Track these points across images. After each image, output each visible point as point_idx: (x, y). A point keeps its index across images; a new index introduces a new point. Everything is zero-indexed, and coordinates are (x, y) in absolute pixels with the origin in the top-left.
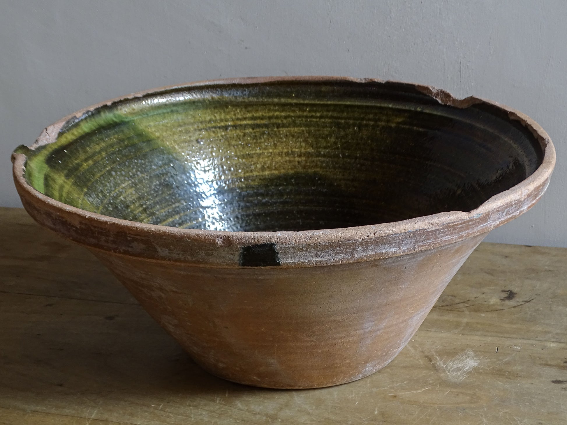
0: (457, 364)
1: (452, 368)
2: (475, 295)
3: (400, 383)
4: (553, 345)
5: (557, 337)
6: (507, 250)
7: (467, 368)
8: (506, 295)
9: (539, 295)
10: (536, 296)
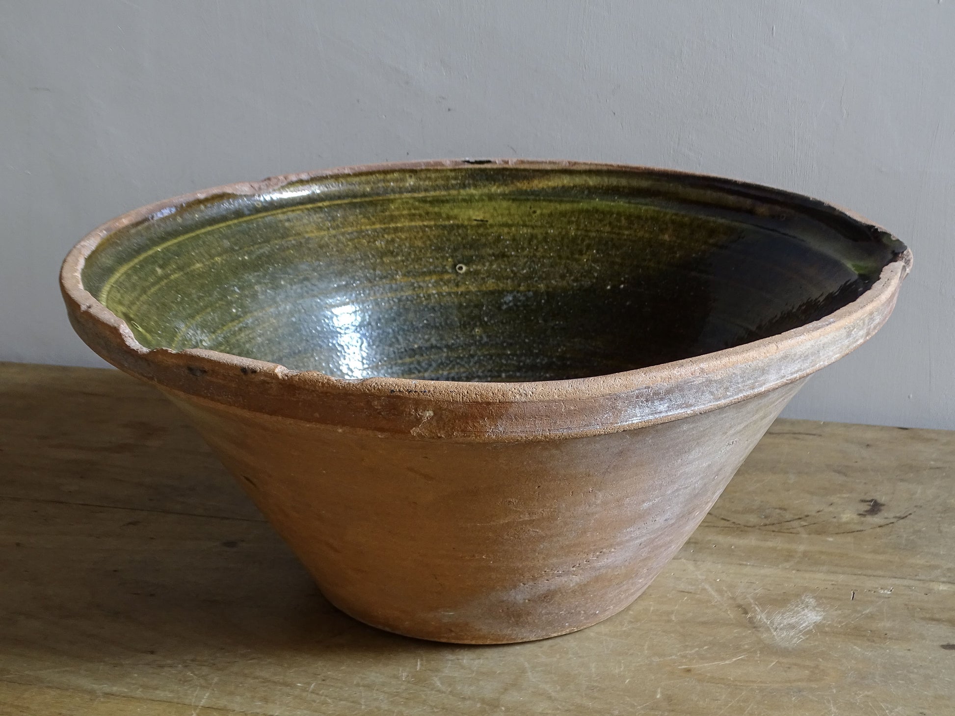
0: (788, 617)
1: (780, 624)
2: (817, 508)
3: (697, 649)
4: (942, 587)
5: (949, 574)
6: (869, 435)
7: (804, 625)
8: (869, 508)
9: (921, 507)
10: (915, 509)
